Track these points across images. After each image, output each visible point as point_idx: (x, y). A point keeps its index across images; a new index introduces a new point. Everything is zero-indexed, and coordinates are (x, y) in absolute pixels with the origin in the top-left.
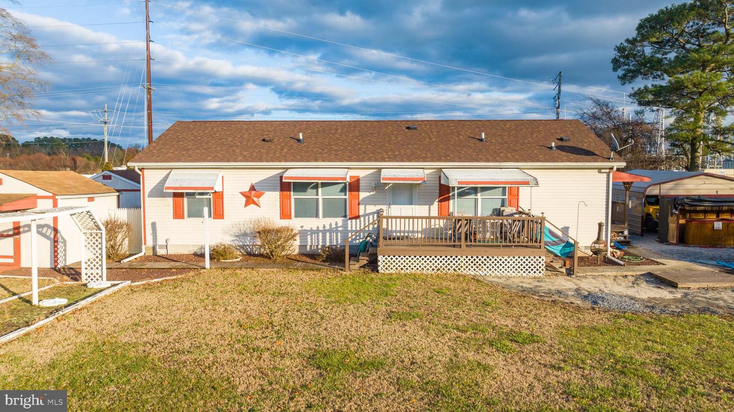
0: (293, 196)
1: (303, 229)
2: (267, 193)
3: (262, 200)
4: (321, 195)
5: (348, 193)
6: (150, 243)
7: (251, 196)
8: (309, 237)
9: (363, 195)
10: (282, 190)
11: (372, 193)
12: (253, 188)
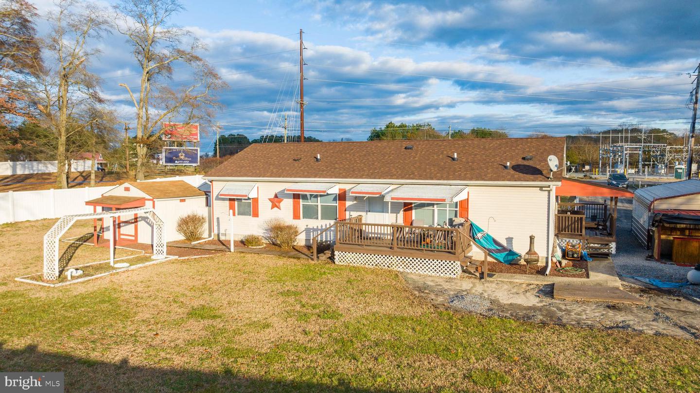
0: (302, 202)
1: (308, 227)
2: (285, 200)
3: (282, 204)
4: (319, 203)
5: (337, 201)
6: (216, 232)
7: (276, 201)
8: (312, 233)
9: (348, 203)
10: (294, 198)
11: (355, 202)
12: (276, 196)
